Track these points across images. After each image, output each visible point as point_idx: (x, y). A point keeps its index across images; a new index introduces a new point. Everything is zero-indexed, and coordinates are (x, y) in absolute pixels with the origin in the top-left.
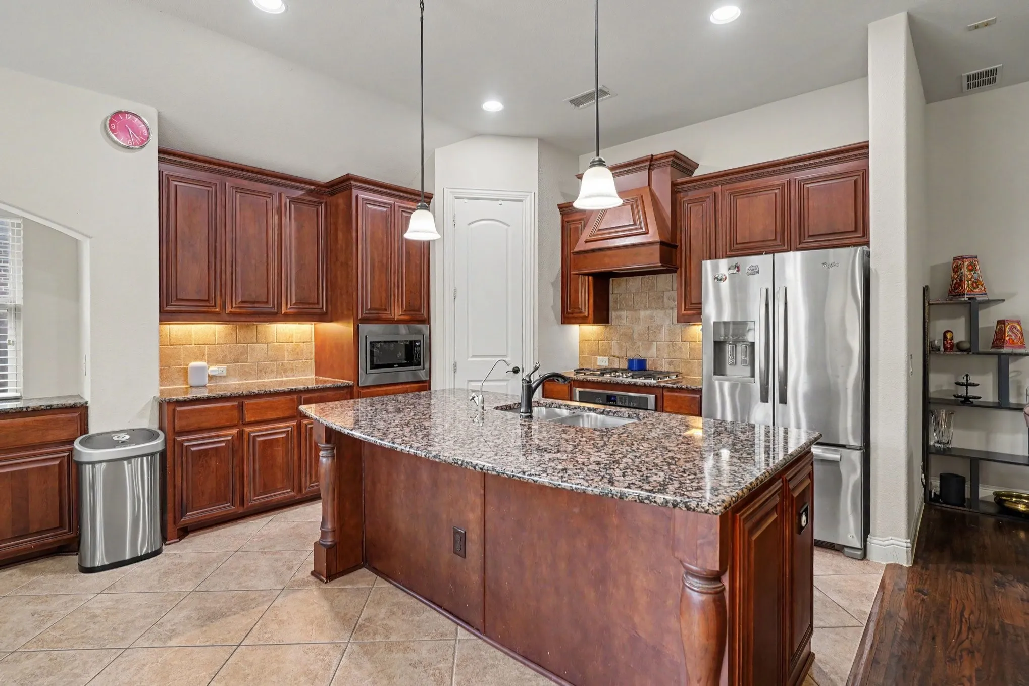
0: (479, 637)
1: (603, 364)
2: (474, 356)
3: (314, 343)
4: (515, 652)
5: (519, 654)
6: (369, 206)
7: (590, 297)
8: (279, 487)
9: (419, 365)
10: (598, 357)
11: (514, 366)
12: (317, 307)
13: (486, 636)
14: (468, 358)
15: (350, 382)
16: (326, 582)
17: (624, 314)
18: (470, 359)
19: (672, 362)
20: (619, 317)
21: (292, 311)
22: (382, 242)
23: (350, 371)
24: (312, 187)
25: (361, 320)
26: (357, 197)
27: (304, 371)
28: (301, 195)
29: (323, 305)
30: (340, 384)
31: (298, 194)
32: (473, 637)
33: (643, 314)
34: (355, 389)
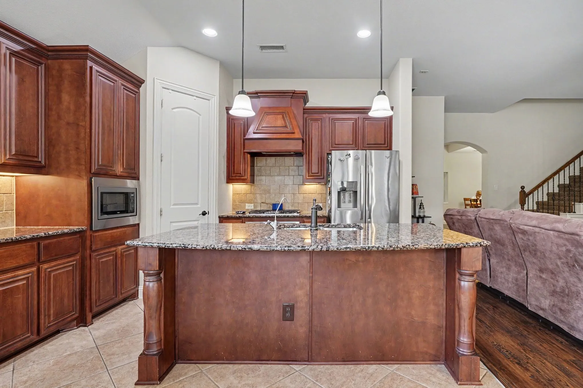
0: (308, 365)
1: (250, 208)
2: (175, 205)
3: (15, 195)
4: (336, 361)
5: (339, 361)
6: (100, 78)
7: (248, 168)
8: (19, 334)
9: (133, 212)
10: (246, 204)
11: (203, 211)
12: (36, 159)
13: (314, 362)
14: (170, 206)
15: (83, 227)
16: (160, 383)
17: (263, 178)
18: (172, 207)
19: (293, 205)
20: (261, 180)
21: (11, 162)
22: (110, 110)
23: (83, 218)
24: (34, 46)
25: (92, 174)
26: (91, 68)
27: (4, 222)
28: (22, 50)
29: (42, 158)
30: (66, 231)
31: (17, 48)
32: (304, 366)
33: (277, 178)
34: (88, 233)
